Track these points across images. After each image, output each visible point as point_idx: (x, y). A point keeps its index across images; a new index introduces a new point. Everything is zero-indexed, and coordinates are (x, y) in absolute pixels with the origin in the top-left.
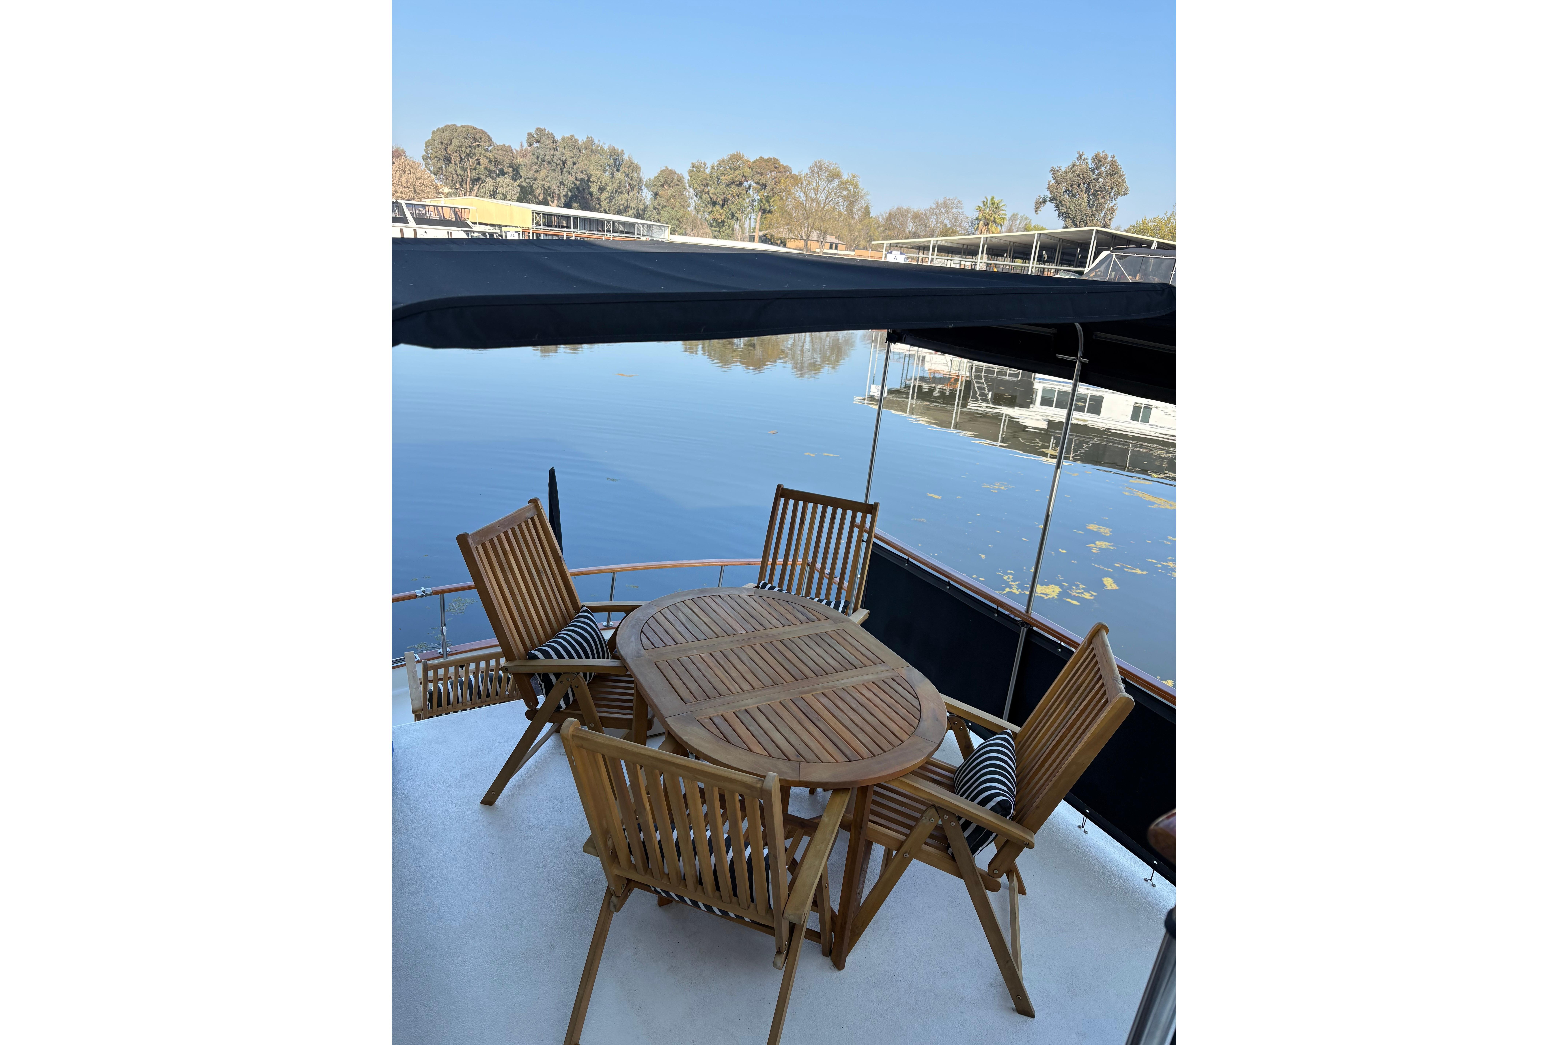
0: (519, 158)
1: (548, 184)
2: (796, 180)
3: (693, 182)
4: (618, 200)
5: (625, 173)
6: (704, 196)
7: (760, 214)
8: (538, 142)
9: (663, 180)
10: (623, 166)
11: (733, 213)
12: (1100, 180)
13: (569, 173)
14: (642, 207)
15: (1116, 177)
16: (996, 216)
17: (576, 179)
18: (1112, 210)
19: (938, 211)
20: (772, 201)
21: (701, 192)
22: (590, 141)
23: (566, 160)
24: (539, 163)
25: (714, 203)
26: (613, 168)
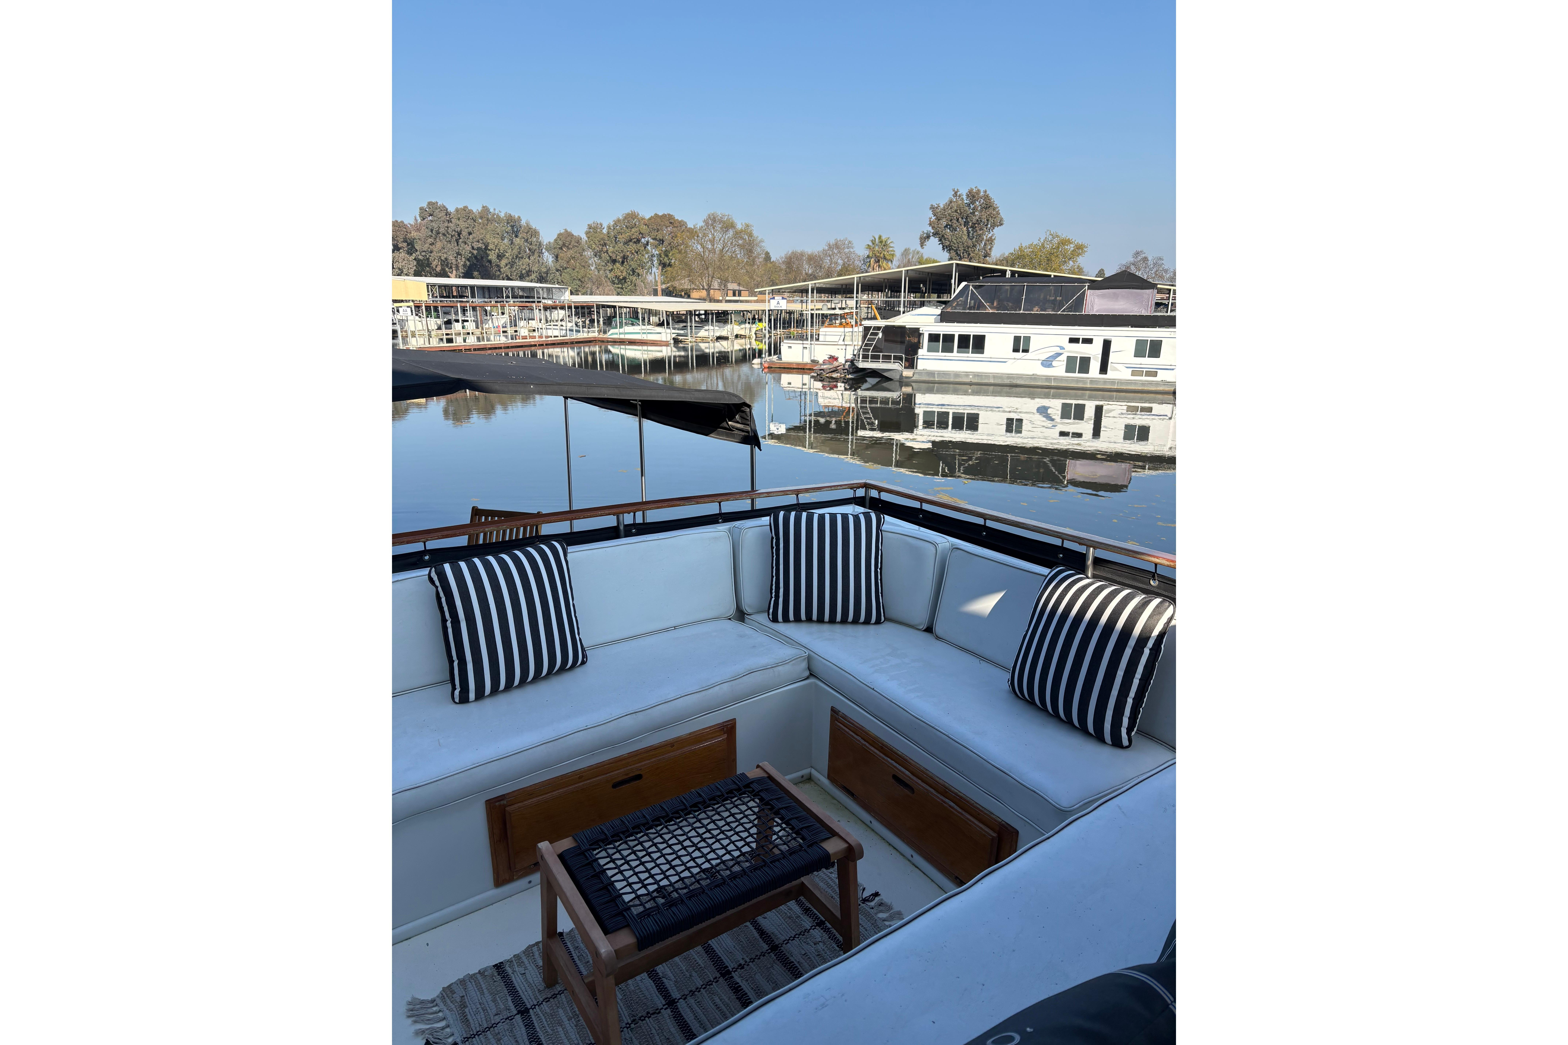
0: (413, 232)
1: (445, 255)
2: (692, 233)
3: (591, 243)
4: (519, 265)
5: (524, 238)
6: (603, 255)
7: (660, 268)
8: (431, 215)
9: (561, 243)
10: (521, 232)
11: (633, 269)
12: (977, 213)
13: (465, 243)
14: (544, 270)
15: (991, 210)
16: (885, 253)
17: (473, 248)
18: (991, 241)
19: (831, 253)
20: (670, 255)
21: (600, 252)
22: (485, 209)
23: (461, 231)
24: (433, 236)
25: (614, 261)
26: (511, 235)
